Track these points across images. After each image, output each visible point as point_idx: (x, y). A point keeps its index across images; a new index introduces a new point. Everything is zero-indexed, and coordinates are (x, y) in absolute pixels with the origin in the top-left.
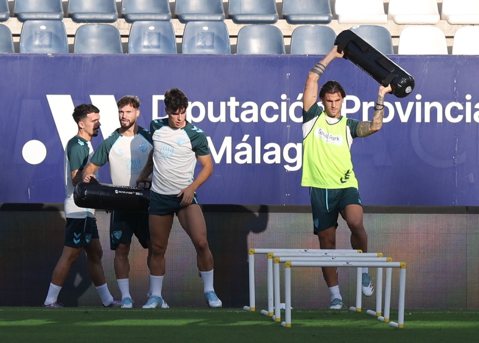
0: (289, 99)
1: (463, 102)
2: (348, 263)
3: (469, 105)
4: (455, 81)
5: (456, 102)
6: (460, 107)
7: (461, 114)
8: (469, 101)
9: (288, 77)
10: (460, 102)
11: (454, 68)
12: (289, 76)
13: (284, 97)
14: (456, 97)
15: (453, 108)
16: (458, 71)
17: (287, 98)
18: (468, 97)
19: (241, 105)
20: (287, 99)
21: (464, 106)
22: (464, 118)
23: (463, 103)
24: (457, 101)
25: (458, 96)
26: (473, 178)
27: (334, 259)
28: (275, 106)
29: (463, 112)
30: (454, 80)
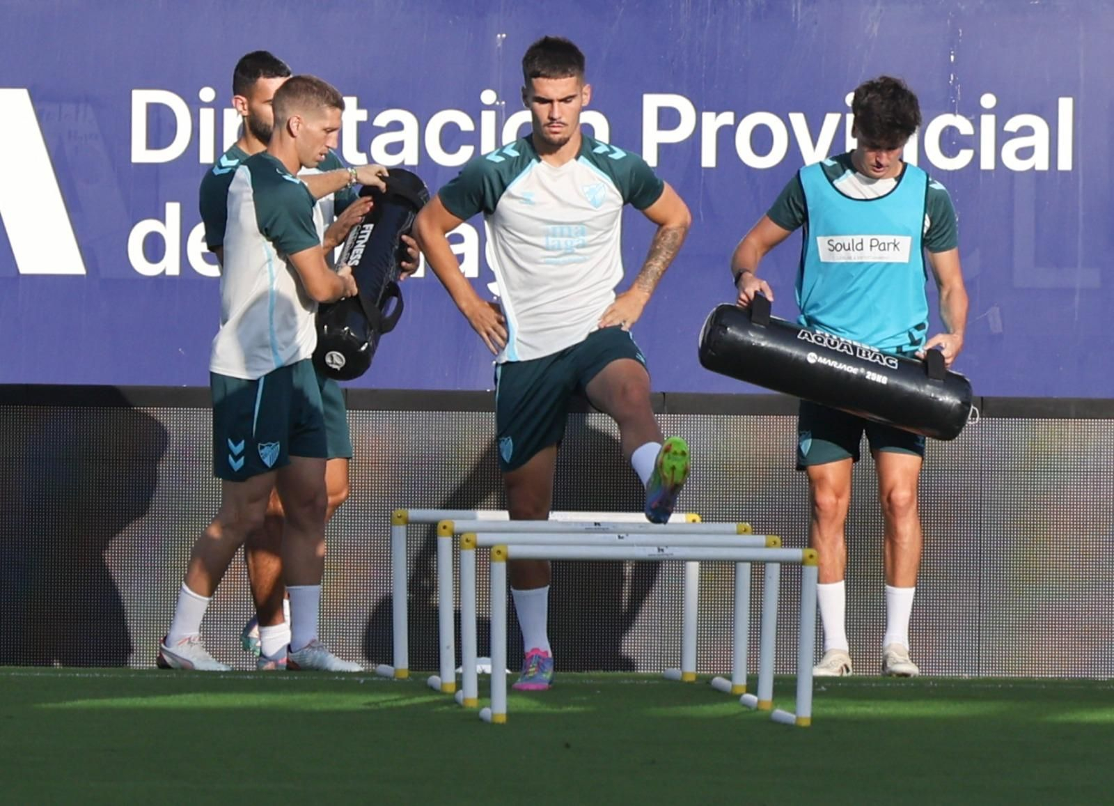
0: (503, 103)
1: (974, 113)
2: (662, 550)
3: (988, 122)
4: (952, 58)
5: (955, 114)
6: (964, 126)
7: (967, 147)
8: (988, 112)
9: (500, 45)
10: (966, 115)
11: (949, 22)
12: (504, 40)
13: (488, 97)
14: (953, 101)
15: (947, 130)
16: (960, 31)
17: (498, 99)
18: (988, 101)
19: (371, 117)
20: (498, 103)
21: (977, 124)
22: (976, 159)
23: (973, 118)
24: (957, 111)
25: (959, 99)
26: (999, 321)
27: (622, 538)
28: (466, 123)
29: (973, 142)
30: (951, 54)
